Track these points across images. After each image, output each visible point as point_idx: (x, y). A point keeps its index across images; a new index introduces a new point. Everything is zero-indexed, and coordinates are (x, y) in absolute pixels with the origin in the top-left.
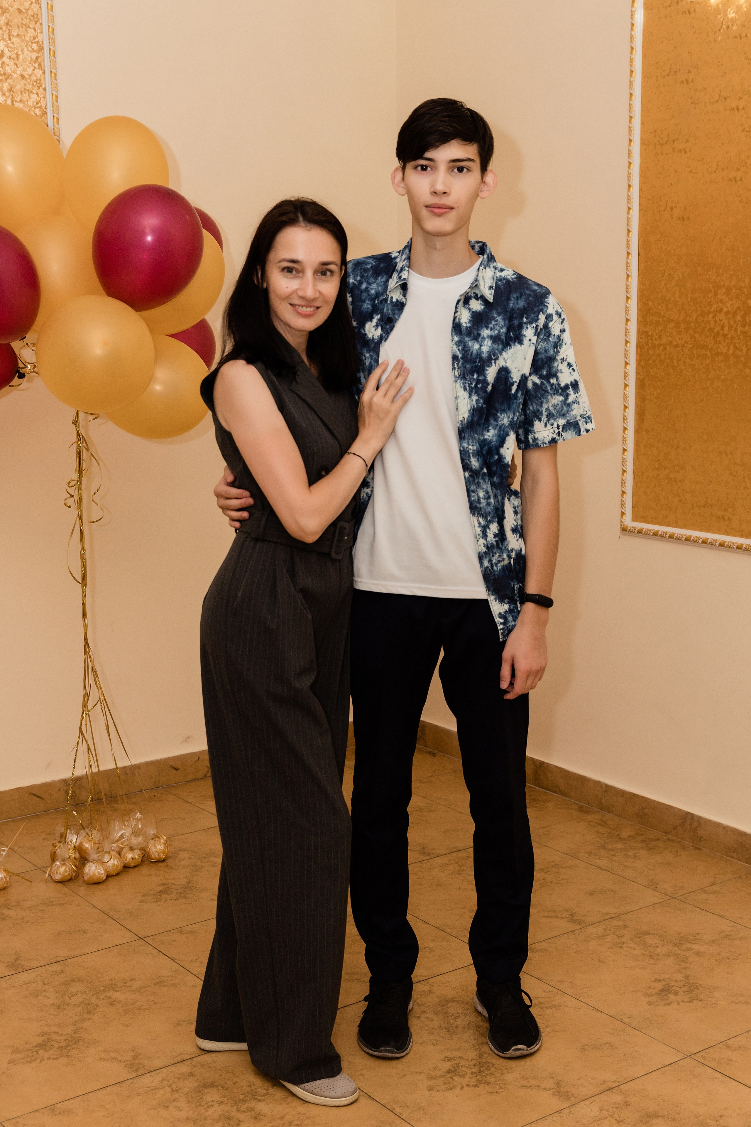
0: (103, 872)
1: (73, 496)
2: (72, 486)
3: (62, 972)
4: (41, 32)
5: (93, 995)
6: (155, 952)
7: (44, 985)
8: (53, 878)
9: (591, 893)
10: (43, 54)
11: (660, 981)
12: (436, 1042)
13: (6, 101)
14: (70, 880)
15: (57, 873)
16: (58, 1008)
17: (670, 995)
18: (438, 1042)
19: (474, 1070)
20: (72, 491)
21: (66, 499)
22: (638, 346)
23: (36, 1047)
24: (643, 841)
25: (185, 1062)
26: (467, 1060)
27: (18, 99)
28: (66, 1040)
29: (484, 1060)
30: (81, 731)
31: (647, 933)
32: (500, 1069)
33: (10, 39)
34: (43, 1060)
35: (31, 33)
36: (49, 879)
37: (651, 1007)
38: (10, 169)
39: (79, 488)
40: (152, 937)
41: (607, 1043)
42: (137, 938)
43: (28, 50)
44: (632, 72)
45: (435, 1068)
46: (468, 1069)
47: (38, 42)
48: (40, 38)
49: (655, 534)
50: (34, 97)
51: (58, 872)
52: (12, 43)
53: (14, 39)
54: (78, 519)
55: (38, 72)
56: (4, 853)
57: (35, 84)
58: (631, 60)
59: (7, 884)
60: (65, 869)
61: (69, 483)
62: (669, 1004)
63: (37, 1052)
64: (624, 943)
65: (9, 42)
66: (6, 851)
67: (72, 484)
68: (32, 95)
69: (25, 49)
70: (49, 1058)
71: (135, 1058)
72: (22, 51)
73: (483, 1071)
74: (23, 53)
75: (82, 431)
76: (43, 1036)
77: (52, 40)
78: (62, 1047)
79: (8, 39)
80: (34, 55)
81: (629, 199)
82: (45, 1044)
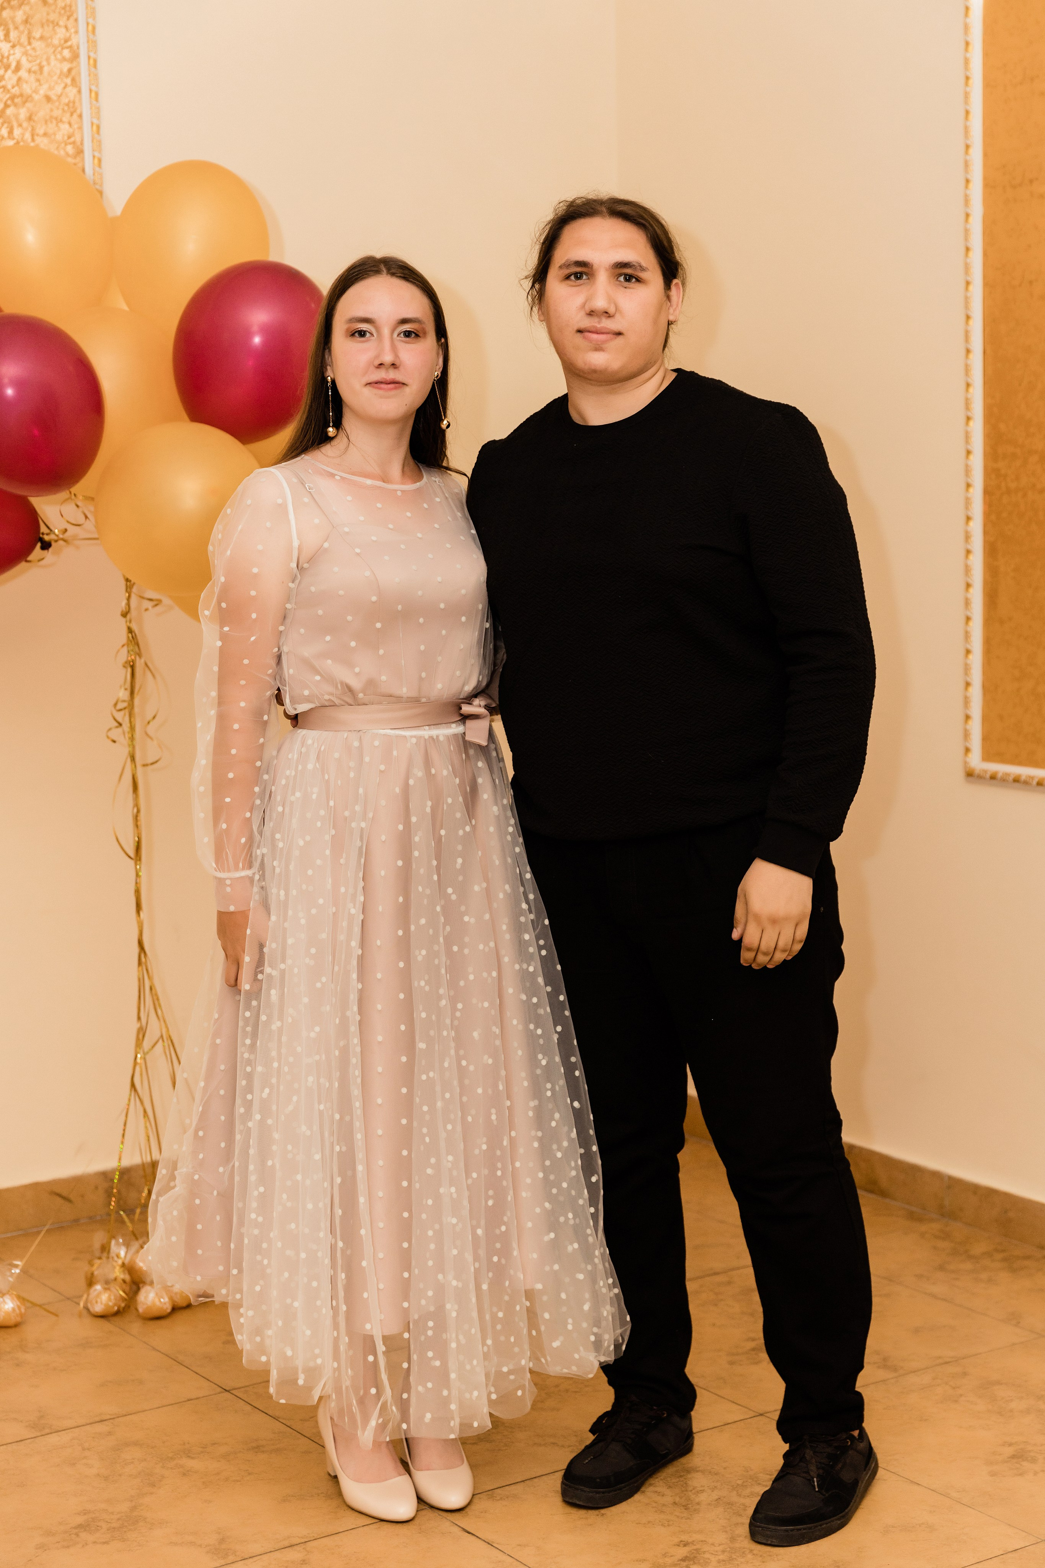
0: (167, 1300)
1: (120, 725)
2: (121, 710)
3: (110, 1433)
4: (76, 32)
5: (156, 1464)
6: (249, 1408)
7: (83, 1450)
8: (91, 1310)
9: (917, 1331)
10: (79, 64)
11: (1010, 1445)
12: (667, 1523)
13: (23, 135)
14: (117, 1313)
15: (97, 1302)
16: (105, 1480)
17: (1025, 1464)
18: (671, 1523)
19: (721, 1557)
20: (119, 716)
21: (110, 729)
22: (987, 492)
23: (75, 1528)
24: (1005, 1260)
25: (295, 1547)
26: (713, 1544)
27: (41, 132)
28: (119, 1519)
29: (737, 1545)
30: (133, 1085)
31: (998, 1383)
32: (761, 1556)
33: (30, 43)
34: (86, 1544)
35: (61, 33)
36: (85, 1312)
37: (993, 1477)
38: (30, 237)
39: (131, 715)
40: (243, 1389)
41: (922, 1524)
42: (219, 1390)
43: (56, 59)
44: (967, 78)
45: (665, 1555)
46: (714, 1556)
47: (70, 47)
48: (73, 42)
49: (1017, 780)
50: (65, 127)
51: (99, 1300)
52: (34, 49)
53: (36, 44)
54: (129, 760)
55: (72, 92)
56: (18, 1271)
57: (66, 108)
58: (967, 61)
59: (22, 1317)
60: (109, 1296)
61: (116, 705)
62: (1021, 1475)
63: (77, 1535)
64: (961, 1395)
65: (28, 48)
66: (20, 1267)
67: (121, 705)
68: (61, 126)
69: (52, 57)
70: (94, 1542)
71: (222, 1541)
72: (48, 60)
73: (735, 1559)
74: (49, 64)
75: (134, 627)
76: (85, 1514)
77: (93, 44)
78: (114, 1528)
79: (26, 43)
80: (66, 66)
81: (967, 268)
82: (89, 1525)
